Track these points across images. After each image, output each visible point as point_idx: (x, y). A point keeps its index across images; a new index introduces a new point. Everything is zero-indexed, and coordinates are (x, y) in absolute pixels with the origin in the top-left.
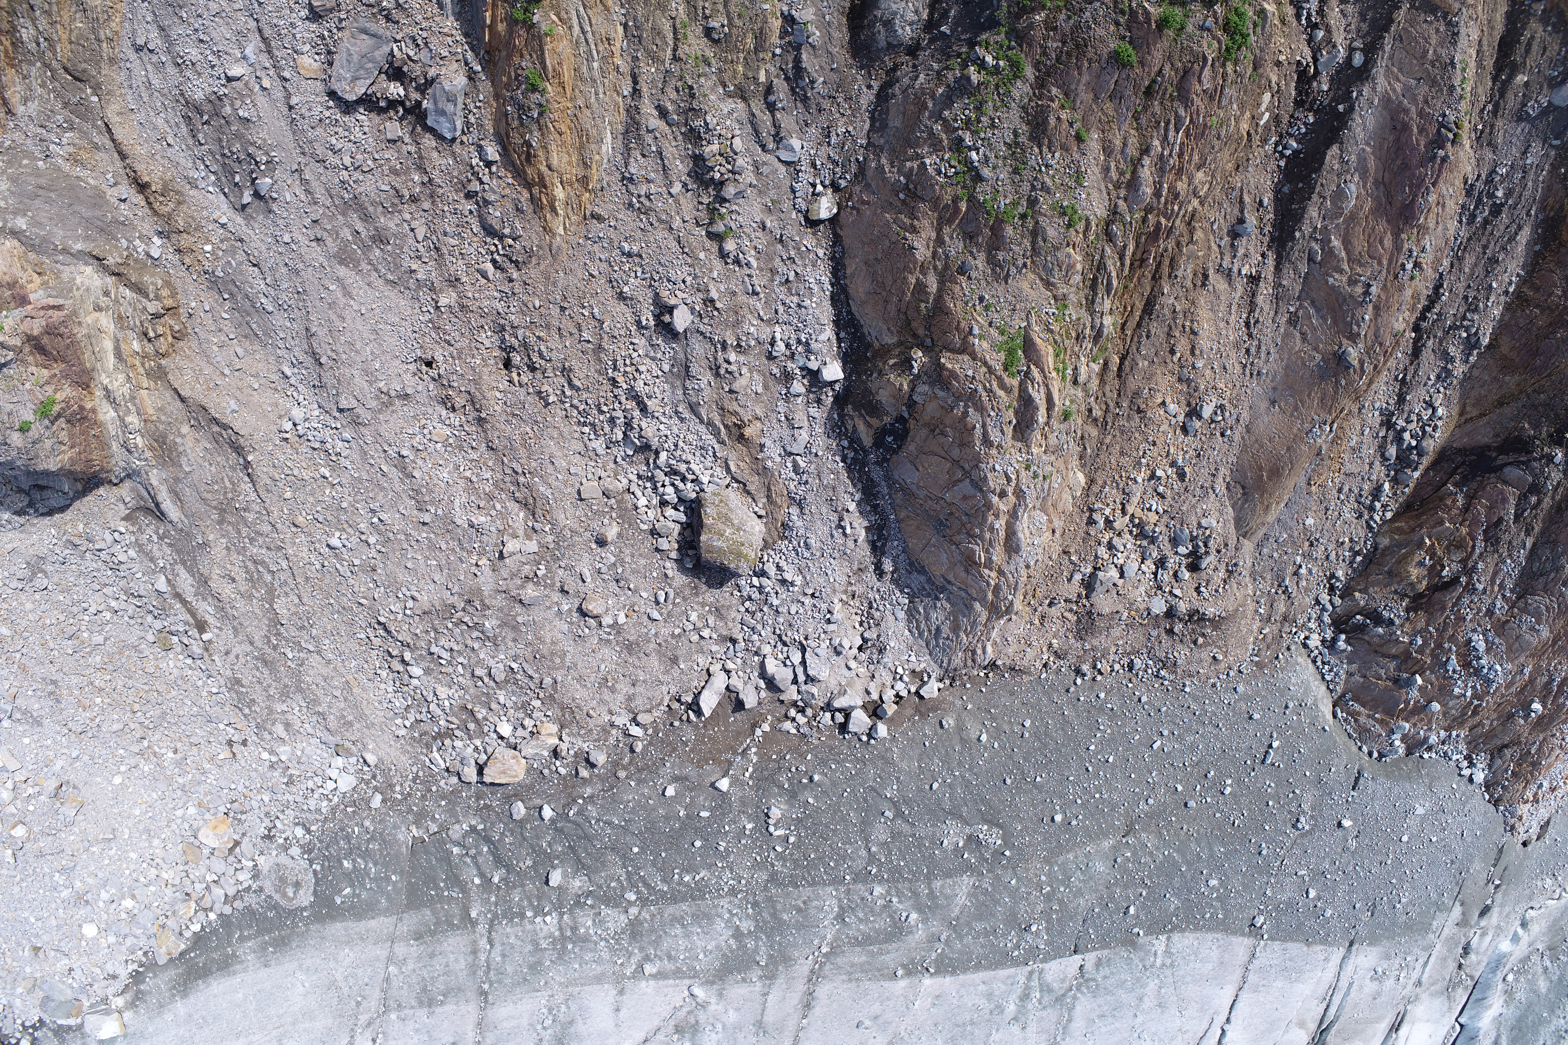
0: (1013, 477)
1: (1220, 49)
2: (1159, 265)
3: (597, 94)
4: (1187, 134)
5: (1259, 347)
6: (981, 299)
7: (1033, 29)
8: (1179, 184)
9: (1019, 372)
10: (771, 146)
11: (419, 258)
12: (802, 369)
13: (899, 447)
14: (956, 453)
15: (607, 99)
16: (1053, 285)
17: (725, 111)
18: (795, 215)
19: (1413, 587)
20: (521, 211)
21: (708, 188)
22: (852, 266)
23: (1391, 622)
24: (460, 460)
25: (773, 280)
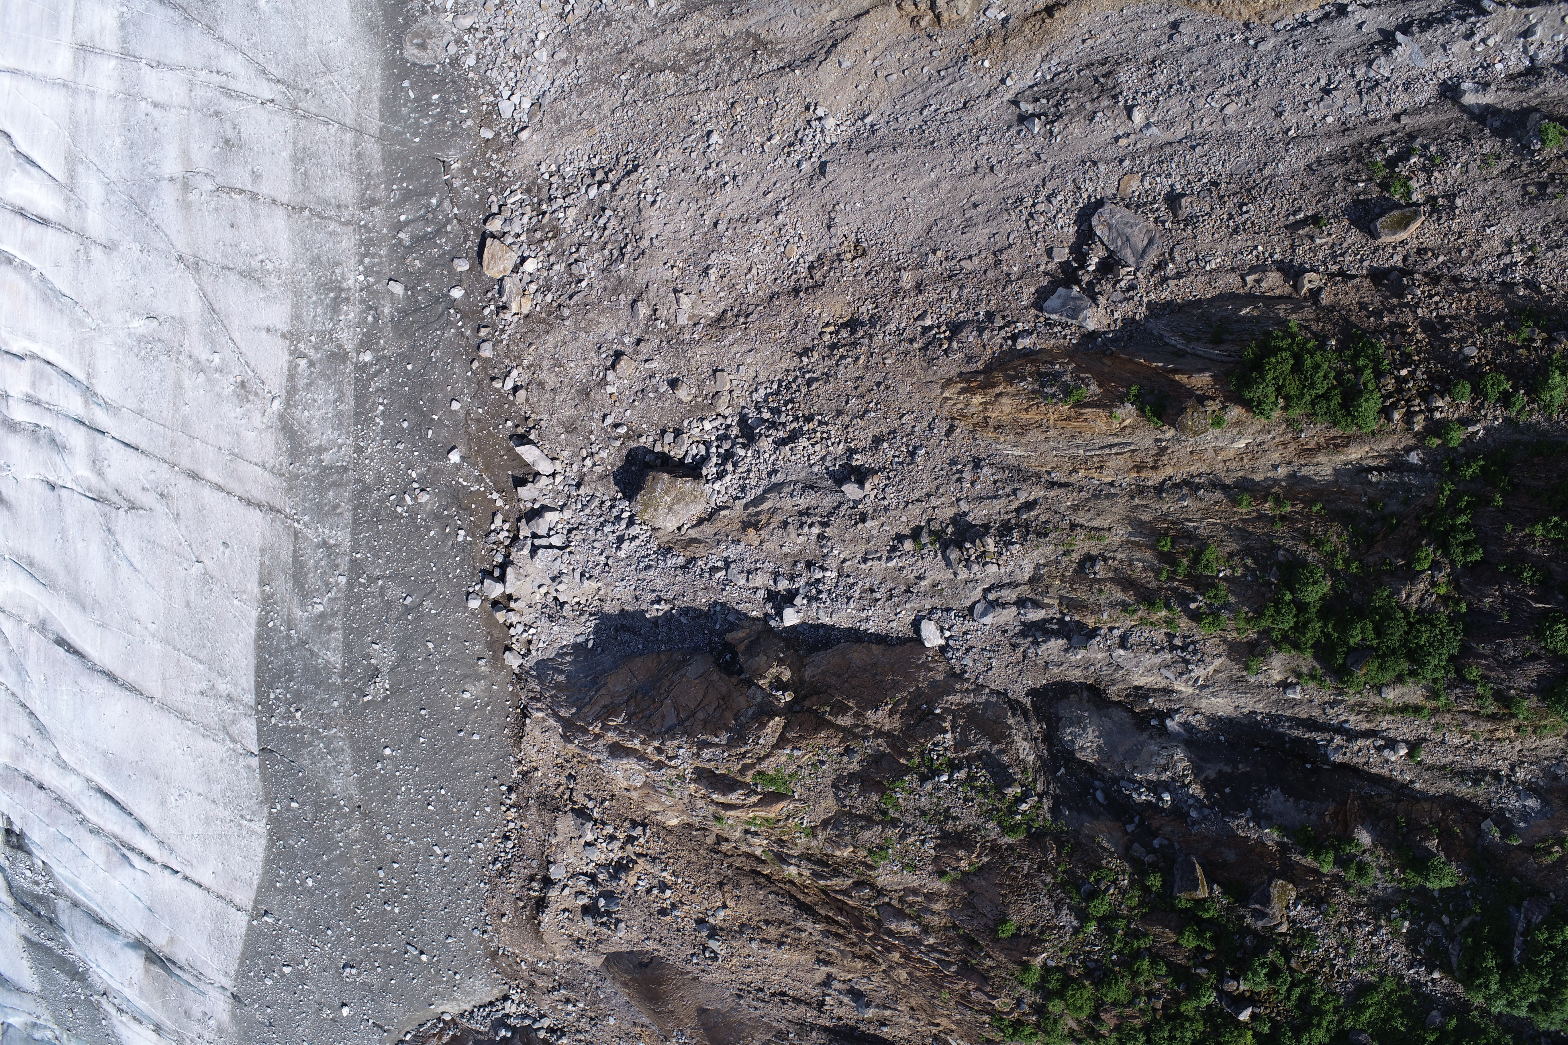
0: (673, 763)
1: (1002, 1013)
2: (837, 924)
3: (1056, 449)
4: (936, 970)
5: (763, 1001)
6: (823, 763)
7: (1043, 851)
8: (898, 955)
9: (756, 785)
10: (989, 597)
11: (946, 259)
12: (797, 590)
13: (719, 665)
14: (700, 715)
15: (1050, 458)
16: (825, 829)
17: (1022, 563)
18: (928, 608)
20: (970, 361)
21: (959, 534)
22: (876, 649)
24: (766, 268)
25: (875, 578)
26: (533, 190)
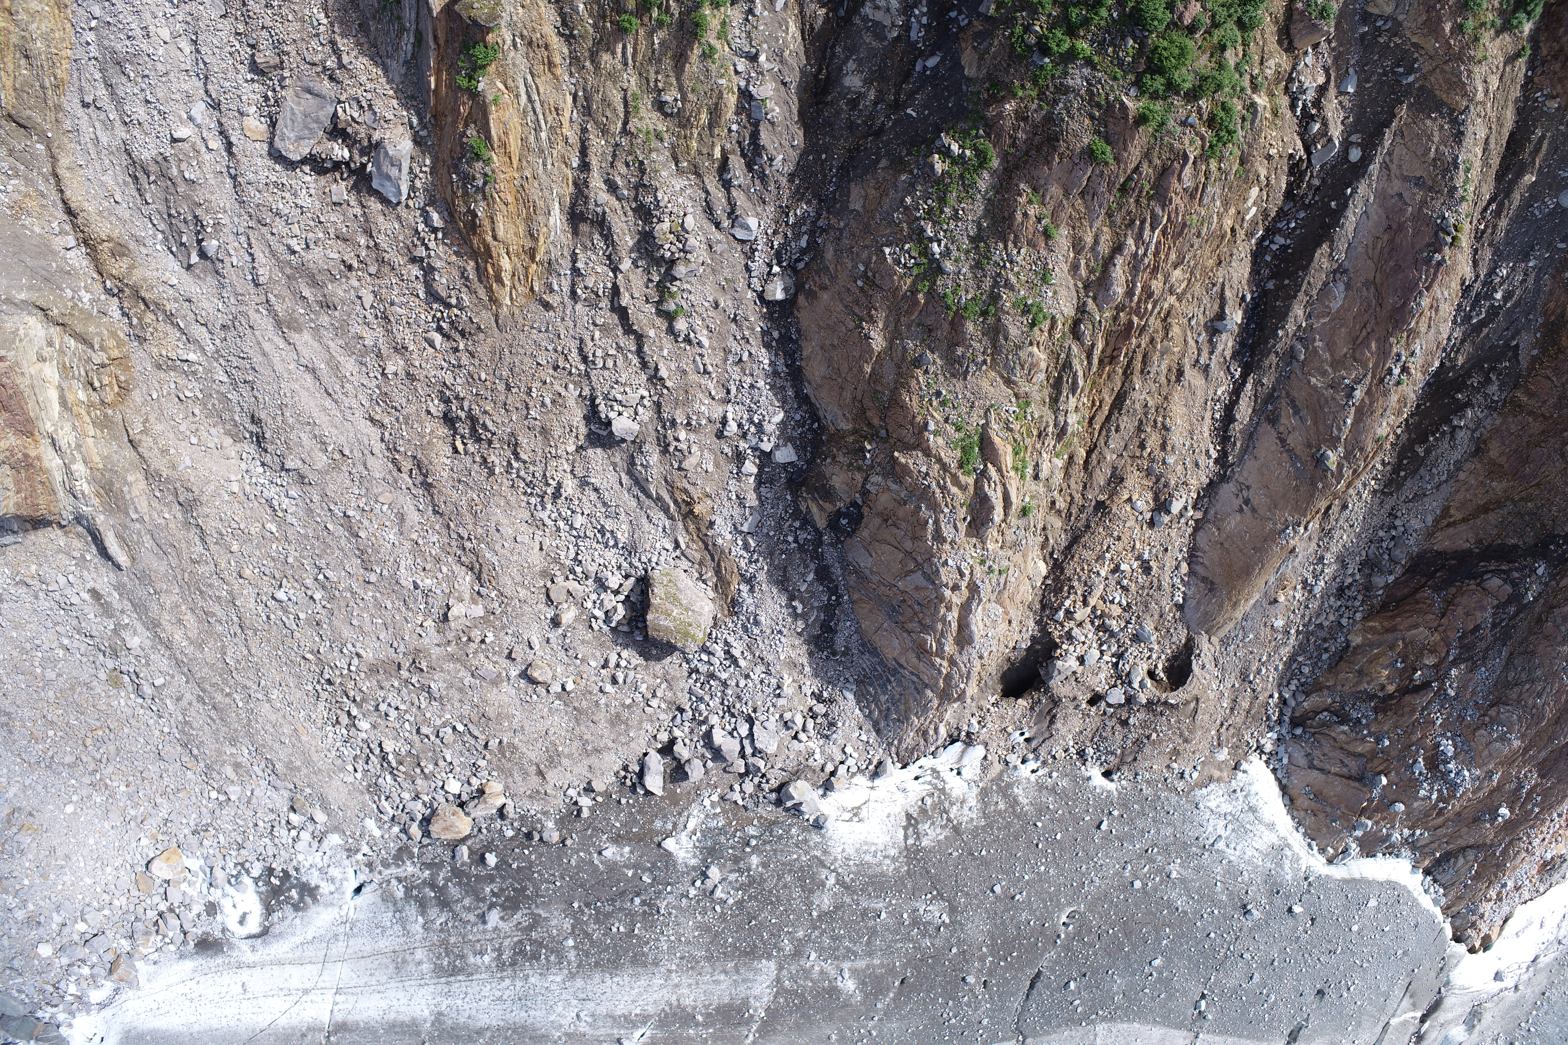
0: (967, 572)
1: (1203, 147)
2: (1130, 362)
3: (544, 165)
4: (1164, 232)
7: (1003, 118)
8: (1154, 282)
9: (975, 470)
10: (726, 223)
12: (755, 449)
13: (854, 531)
14: (908, 545)
15: (555, 171)
16: (1015, 383)
17: (678, 188)
18: (750, 294)
19: (1383, 687)
20: (467, 279)
21: (659, 265)
22: (808, 349)
23: (1358, 721)
24: (408, 523)
25: (726, 360)
26: (374, 789)
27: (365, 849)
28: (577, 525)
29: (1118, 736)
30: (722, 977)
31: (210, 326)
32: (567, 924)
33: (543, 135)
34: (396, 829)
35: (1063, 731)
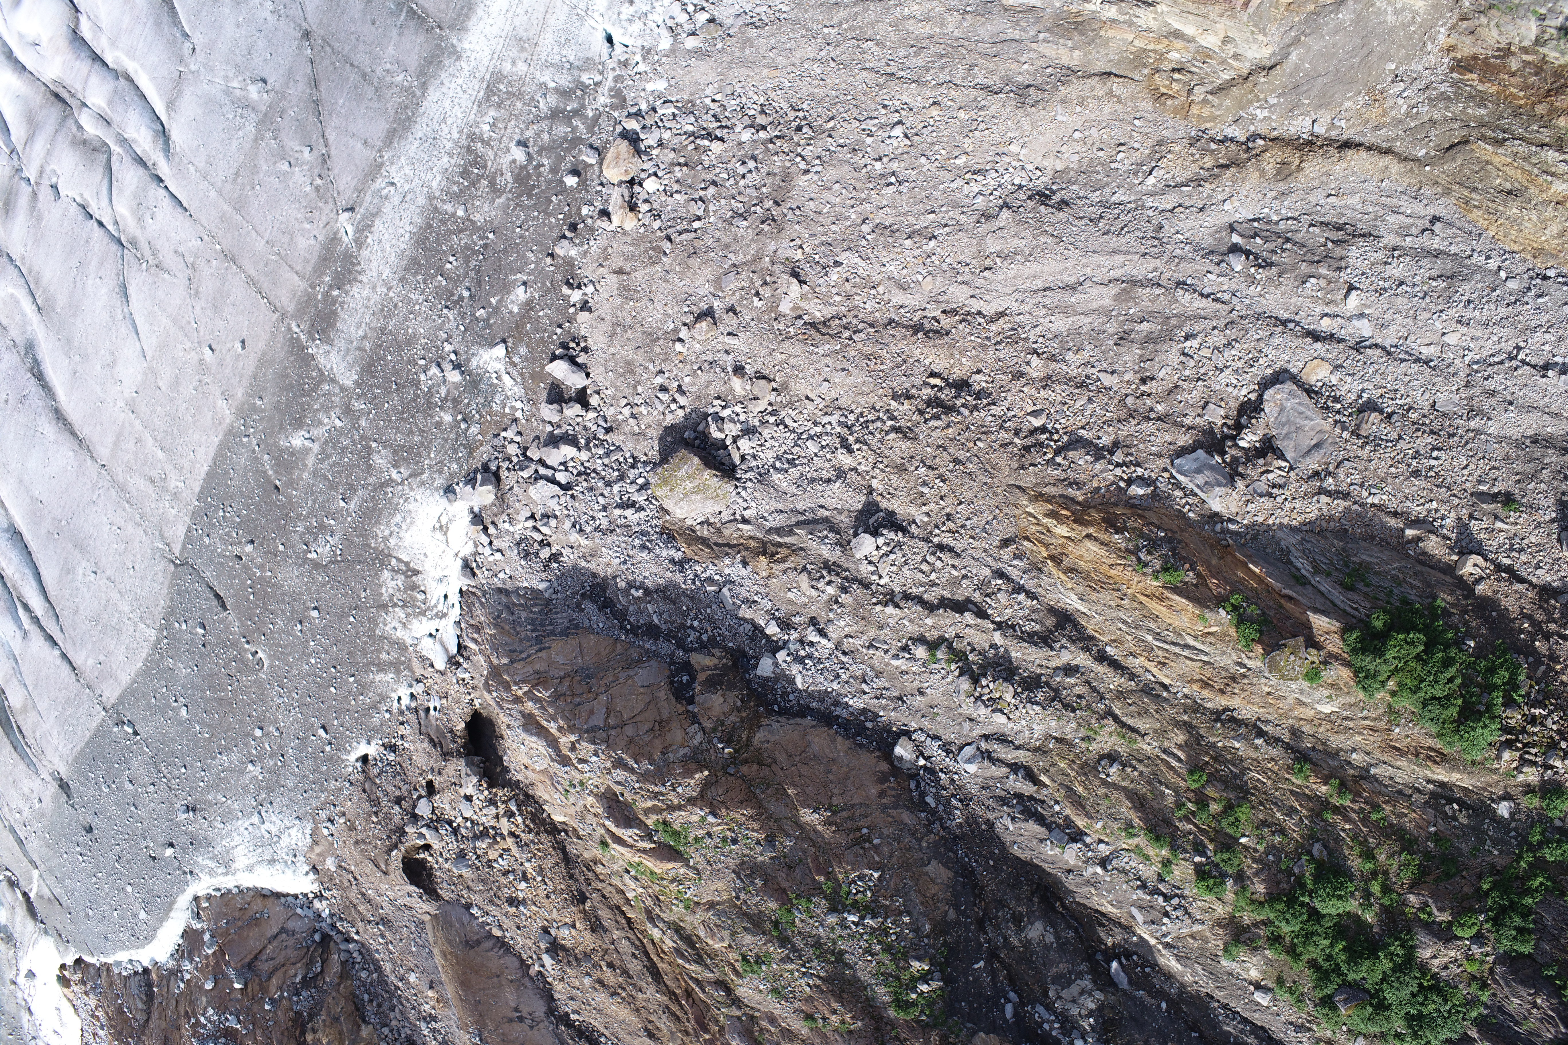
2: (679, 1005)
3: (1125, 622)
6: (735, 841)
9: (657, 831)
10: (983, 745)
12: (786, 642)
13: (672, 683)
14: (629, 731)
15: (1114, 628)
16: (708, 910)
17: (1035, 726)
18: (914, 725)
19: (314, 1031)
20: (1070, 485)
21: (981, 666)
22: (841, 743)
23: (298, 994)
24: (895, 290)
25: (872, 668)
26: (689, 109)
27: (642, 67)
28: (809, 443)
29: (390, 789)
30: (361, 333)
31: (1169, 215)
32: (477, 218)
33: (1150, 638)
34: (644, 107)
35: (419, 745)
